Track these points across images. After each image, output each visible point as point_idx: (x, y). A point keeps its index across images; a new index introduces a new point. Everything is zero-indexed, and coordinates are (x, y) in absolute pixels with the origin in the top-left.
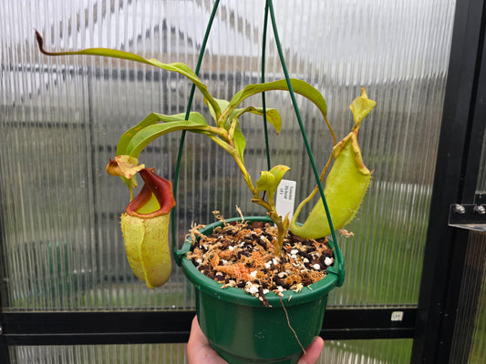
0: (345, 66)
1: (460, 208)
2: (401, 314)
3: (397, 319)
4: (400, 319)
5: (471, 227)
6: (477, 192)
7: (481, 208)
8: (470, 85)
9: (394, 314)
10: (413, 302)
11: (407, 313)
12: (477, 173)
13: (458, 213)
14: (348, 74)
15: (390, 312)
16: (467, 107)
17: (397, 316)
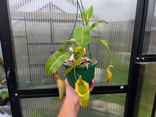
0: (108, 16)
1: (138, 58)
2: (123, 86)
3: (122, 88)
4: (123, 88)
5: (140, 63)
6: (142, 54)
7: (143, 58)
8: (140, 26)
9: (121, 87)
10: (126, 84)
11: (125, 86)
12: (142, 49)
13: (137, 60)
14: (109, 19)
15: (120, 86)
16: (139, 32)
17: (122, 87)
